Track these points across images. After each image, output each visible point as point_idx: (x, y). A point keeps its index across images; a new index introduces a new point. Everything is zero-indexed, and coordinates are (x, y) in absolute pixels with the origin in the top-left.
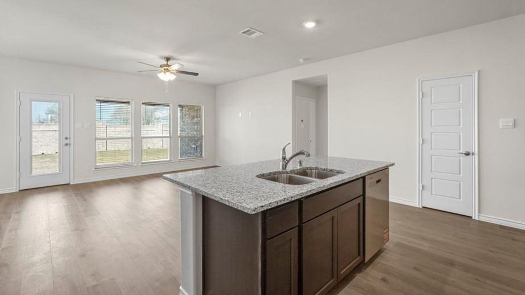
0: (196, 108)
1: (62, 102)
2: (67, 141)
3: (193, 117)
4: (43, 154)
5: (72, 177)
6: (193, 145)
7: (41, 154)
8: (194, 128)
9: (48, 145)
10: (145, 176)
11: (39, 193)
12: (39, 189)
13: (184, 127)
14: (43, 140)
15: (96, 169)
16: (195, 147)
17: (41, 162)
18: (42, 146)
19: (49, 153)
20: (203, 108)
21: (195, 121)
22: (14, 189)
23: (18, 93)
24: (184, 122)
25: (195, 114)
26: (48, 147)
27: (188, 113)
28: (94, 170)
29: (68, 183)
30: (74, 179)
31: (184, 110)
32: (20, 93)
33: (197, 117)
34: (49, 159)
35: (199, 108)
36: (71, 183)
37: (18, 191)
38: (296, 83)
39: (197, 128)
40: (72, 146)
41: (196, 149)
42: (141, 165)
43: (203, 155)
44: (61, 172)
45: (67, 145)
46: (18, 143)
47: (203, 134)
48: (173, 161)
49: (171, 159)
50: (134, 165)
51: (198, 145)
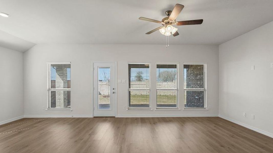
0: (199, 68)
2: (114, 91)
3: (197, 75)
5: (116, 113)
6: (197, 96)
8: (197, 84)
13: (190, 83)
16: (198, 98)
20: (206, 66)
21: (198, 78)
22: (91, 116)
24: (190, 79)
27: (192, 72)
28: (128, 110)
29: (114, 116)
30: (117, 115)
31: (190, 70)
32: (93, 63)
33: (200, 75)
35: (202, 67)
36: (116, 117)
37: (93, 117)
39: (200, 84)
40: (116, 94)
41: (199, 100)
42: (156, 109)
43: (206, 107)
44: (111, 109)
45: (114, 93)
46: (93, 91)
47: (206, 88)
48: (179, 109)
49: (178, 107)
50: (151, 110)
51: (200, 96)
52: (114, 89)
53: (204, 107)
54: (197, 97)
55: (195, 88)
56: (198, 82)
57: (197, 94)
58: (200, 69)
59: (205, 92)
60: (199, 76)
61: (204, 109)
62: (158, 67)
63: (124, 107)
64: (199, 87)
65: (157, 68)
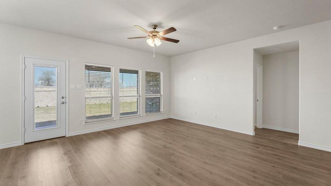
0: (151, 75)
1: (59, 66)
2: (63, 100)
4: (38, 107)
5: (67, 130)
7: (37, 107)
9: (41, 101)
10: (123, 128)
11: (42, 147)
12: (41, 142)
14: (38, 97)
15: (85, 123)
17: (38, 113)
18: (37, 101)
19: (42, 106)
20: (162, 74)
21: (150, 84)
22: (20, 143)
23: (23, 58)
25: (151, 79)
26: (42, 102)
28: (85, 124)
29: (65, 136)
32: (24, 57)
34: (43, 111)
35: (157, 74)
36: (66, 136)
37: (23, 144)
38: (256, 51)
40: (67, 104)
41: (152, 105)
42: (119, 119)
43: (162, 110)
44: (59, 127)
45: (63, 103)
46: (23, 102)
47: (162, 94)
48: (141, 116)
49: (140, 114)
50: (115, 119)
51: (153, 102)
52: (63, 98)
53: (160, 111)
54: (150, 103)
55: (148, 94)
56: (151, 88)
57: (149, 100)
58: (153, 76)
59: (161, 97)
60: (152, 83)
61: (161, 113)
62: (122, 72)
63: (80, 121)
64: (151, 93)
65: (120, 72)
